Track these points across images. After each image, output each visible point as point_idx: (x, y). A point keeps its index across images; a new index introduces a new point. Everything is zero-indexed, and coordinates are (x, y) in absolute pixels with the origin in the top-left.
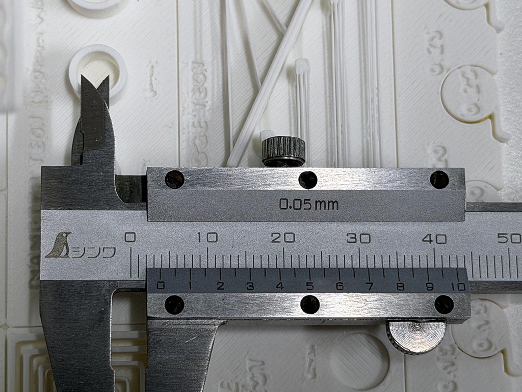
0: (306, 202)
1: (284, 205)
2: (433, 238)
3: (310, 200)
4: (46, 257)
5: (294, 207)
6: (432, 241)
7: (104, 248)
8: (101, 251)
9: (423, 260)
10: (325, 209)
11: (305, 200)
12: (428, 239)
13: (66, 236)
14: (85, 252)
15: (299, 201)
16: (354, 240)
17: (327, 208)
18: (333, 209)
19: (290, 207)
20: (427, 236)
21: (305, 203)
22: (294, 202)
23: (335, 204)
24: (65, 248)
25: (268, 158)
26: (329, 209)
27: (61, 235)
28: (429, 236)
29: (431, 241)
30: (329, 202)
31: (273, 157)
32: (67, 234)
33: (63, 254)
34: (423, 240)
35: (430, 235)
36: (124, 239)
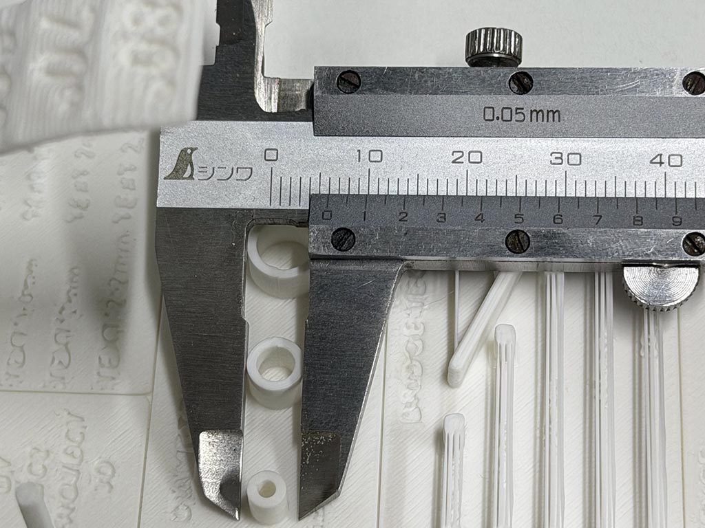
0: (518, 111)
1: (489, 116)
2: (665, 159)
3: (523, 109)
4: (165, 178)
5: (502, 118)
6: (663, 163)
7: (238, 168)
8: (235, 171)
9: (651, 187)
10: (543, 121)
11: (517, 109)
12: (657, 160)
13: (191, 153)
14: (214, 172)
15: (510, 110)
16: (560, 161)
17: (545, 119)
18: (554, 120)
19: (498, 118)
20: (656, 157)
21: (517, 113)
22: (502, 111)
23: (557, 114)
24: (189, 167)
25: (472, 56)
26: (548, 121)
27: (184, 150)
28: (659, 157)
29: (661, 163)
30: (548, 112)
31: (477, 54)
32: (193, 150)
33: (187, 174)
34: (651, 162)
35: (661, 155)
36: (263, 156)
